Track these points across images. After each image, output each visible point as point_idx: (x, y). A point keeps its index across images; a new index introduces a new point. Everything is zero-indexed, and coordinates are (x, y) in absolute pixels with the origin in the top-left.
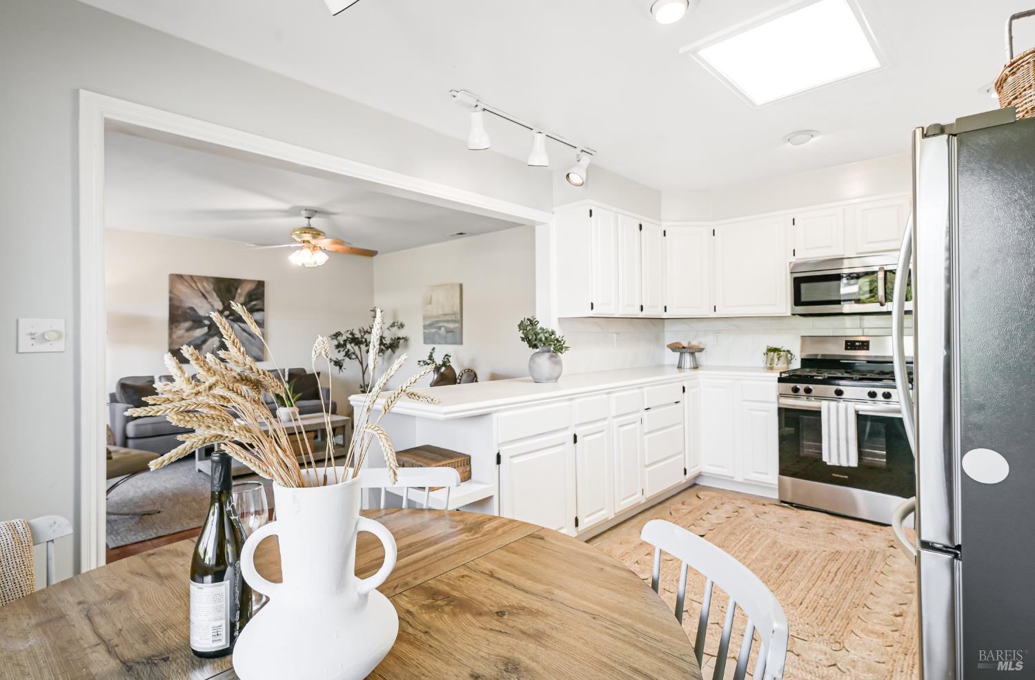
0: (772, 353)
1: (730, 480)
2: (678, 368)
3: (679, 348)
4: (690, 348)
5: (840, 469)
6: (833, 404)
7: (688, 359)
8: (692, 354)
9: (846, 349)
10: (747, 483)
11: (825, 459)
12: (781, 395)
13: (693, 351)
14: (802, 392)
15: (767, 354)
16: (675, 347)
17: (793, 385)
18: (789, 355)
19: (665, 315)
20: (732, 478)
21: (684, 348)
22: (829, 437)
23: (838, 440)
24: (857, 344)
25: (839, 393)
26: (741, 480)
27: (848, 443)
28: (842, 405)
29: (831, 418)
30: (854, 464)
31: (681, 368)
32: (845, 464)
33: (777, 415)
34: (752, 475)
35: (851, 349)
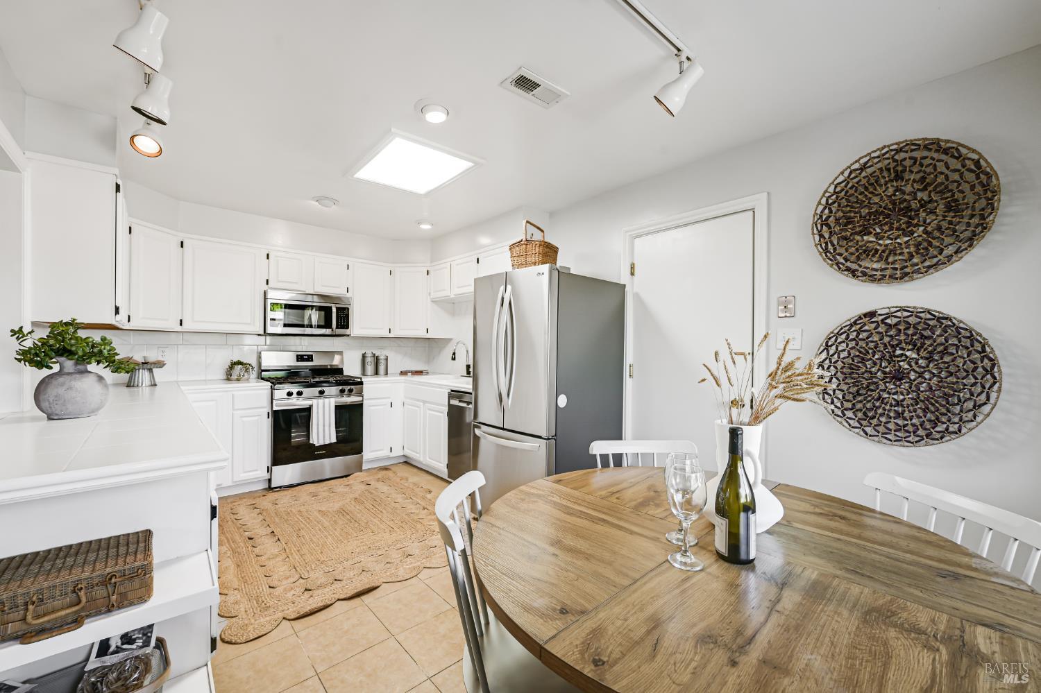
0: (240, 366)
2: (127, 387)
5: (323, 447)
6: (321, 401)
7: (146, 376)
8: (150, 370)
9: (298, 361)
10: (236, 485)
11: (313, 442)
12: (277, 400)
13: (151, 366)
14: (295, 395)
15: (231, 366)
17: (287, 390)
18: (251, 368)
19: (127, 326)
21: (144, 363)
22: (318, 425)
23: (324, 426)
24: (304, 357)
25: (322, 393)
26: (230, 484)
27: (330, 426)
28: (327, 400)
29: (319, 411)
30: (334, 440)
31: (133, 386)
32: (327, 442)
33: (268, 417)
34: (242, 475)
35: (301, 361)
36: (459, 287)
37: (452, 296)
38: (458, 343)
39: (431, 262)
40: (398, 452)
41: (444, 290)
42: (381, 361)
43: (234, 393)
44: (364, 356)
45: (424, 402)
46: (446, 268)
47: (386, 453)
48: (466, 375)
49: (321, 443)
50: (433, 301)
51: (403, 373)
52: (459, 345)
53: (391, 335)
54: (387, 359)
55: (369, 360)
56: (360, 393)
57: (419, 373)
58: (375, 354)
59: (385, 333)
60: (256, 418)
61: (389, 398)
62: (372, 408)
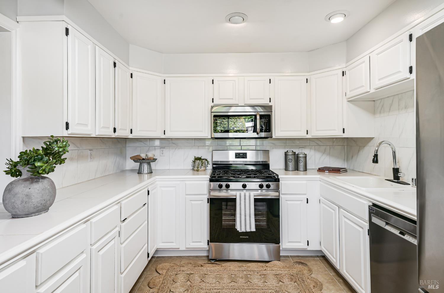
0: (198, 161)
1: (177, 250)
2: (138, 173)
3: (140, 159)
4: (148, 159)
5: (246, 233)
6: (243, 193)
7: (145, 167)
8: (149, 164)
9: (236, 158)
10: (188, 250)
11: (238, 228)
12: (210, 190)
13: (149, 161)
14: (224, 187)
15: (195, 161)
16: (136, 159)
17: (219, 183)
18: (206, 162)
19: (131, 136)
20: (179, 248)
21: (143, 159)
22: (241, 215)
23: (245, 216)
24: (241, 155)
25: (244, 186)
26: (184, 249)
27: (250, 217)
28: (247, 194)
29: (242, 203)
30: (253, 229)
31: (141, 173)
32: (248, 230)
33: (208, 203)
34: (192, 244)
35: (238, 158)
36: (379, 80)
37: (372, 91)
38: (380, 144)
39: (347, 62)
40: (314, 246)
41: (363, 86)
42: (300, 159)
43: (187, 182)
44: (286, 154)
45: (339, 207)
46: (364, 62)
47: (303, 245)
48: (392, 178)
49: (243, 230)
50: (348, 101)
51: (321, 170)
52: (382, 146)
53: (309, 136)
54: (306, 157)
55: (290, 157)
56: (277, 189)
57: (337, 171)
58: (295, 153)
59: (303, 134)
60: (200, 202)
61: (305, 194)
62: (289, 202)
